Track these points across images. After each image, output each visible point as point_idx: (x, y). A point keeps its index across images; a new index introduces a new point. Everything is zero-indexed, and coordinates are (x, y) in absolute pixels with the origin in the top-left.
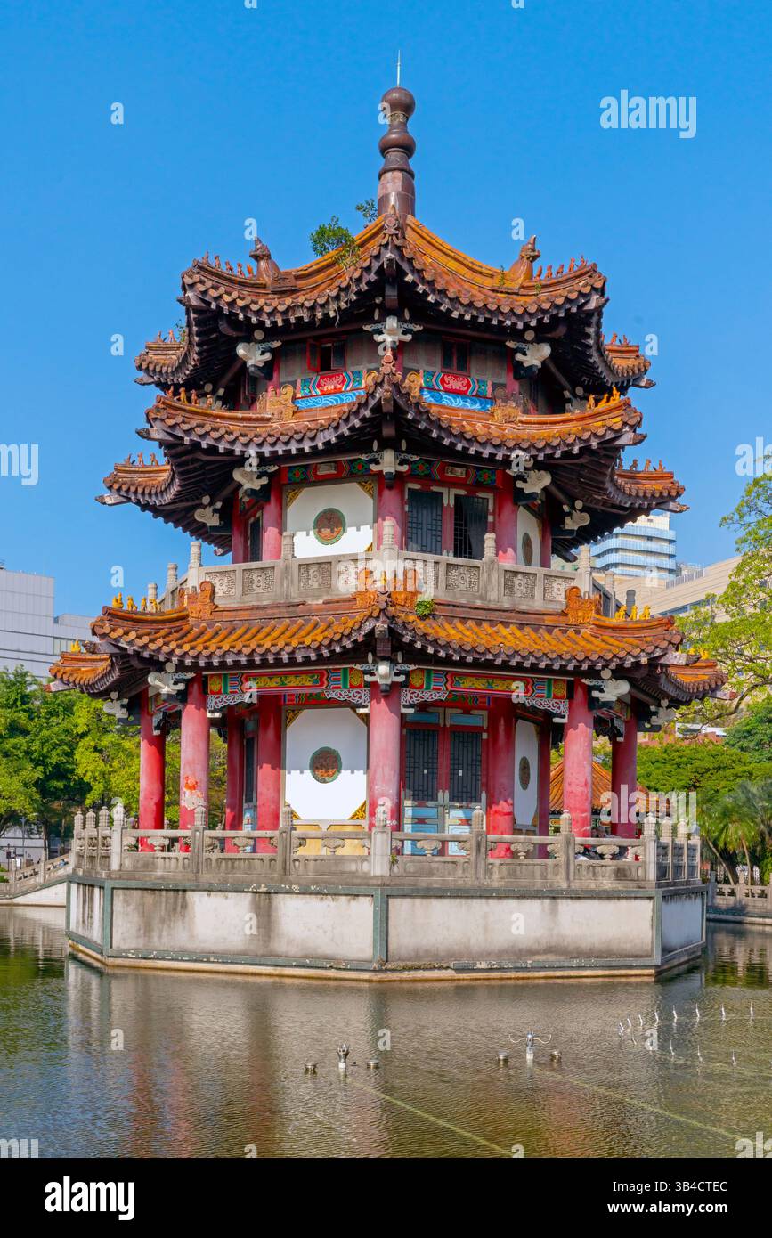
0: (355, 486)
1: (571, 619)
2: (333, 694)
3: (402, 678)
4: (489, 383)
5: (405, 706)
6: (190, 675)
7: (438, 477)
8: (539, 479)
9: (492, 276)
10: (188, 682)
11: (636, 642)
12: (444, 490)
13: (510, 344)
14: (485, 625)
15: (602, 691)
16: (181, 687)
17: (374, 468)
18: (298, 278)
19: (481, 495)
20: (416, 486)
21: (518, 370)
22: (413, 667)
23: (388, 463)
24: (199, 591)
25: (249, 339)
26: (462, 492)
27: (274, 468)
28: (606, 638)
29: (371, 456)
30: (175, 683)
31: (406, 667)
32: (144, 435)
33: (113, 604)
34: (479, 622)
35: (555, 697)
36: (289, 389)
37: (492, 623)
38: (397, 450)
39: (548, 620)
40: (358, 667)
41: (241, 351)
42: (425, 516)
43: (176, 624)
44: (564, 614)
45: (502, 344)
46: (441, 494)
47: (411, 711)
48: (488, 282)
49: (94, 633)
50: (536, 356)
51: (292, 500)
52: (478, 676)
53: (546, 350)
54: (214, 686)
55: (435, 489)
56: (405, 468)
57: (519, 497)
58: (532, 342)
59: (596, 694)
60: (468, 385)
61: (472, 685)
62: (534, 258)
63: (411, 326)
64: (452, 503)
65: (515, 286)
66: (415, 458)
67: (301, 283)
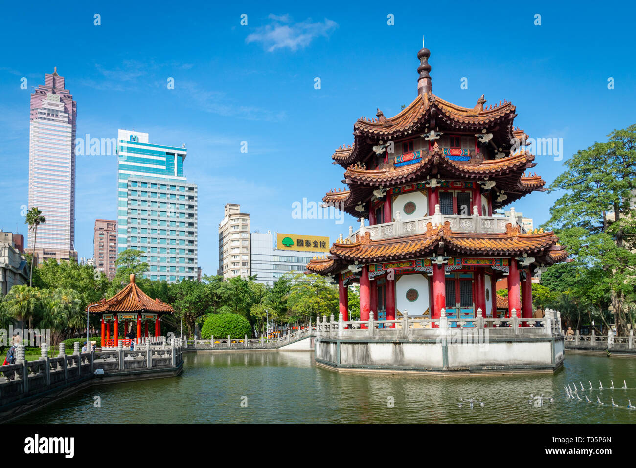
0: (419, 193)
1: (509, 235)
2: (417, 269)
3: (446, 262)
4: (468, 150)
5: (447, 272)
6: (363, 265)
7: (451, 187)
8: (491, 184)
9: (467, 111)
10: (362, 268)
11: (538, 242)
12: (453, 191)
13: (477, 135)
14: (476, 240)
15: (523, 262)
16: (360, 270)
17: (427, 186)
18: (393, 121)
19: (467, 192)
20: (442, 191)
21: (479, 145)
22: (450, 257)
23: (434, 183)
24: (365, 235)
25: (377, 144)
26: (460, 191)
27: (388, 189)
28: (524, 242)
29: (426, 181)
30: (358, 268)
31: (447, 258)
32: (343, 182)
33: (336, 242)
34: (473, 239)
35: (504, 265)
36: (392, 160)
37: (478, 239)
38: (437, 178)
39: (500, 236)
40: (429, 258)
41: (374, 149)
42: (446, 202)
43: (357, 247)
44: (506, 234)
45: (473, 135)
46: (452, 193)
47: (449, 273)
48: (465, 114)
49: (330, 252)
50: (487, 138)
51: (395, 200)
52: (473, 259)
53: (491, 136)
54: (372, 268)
55: (449, 191)
56: (439, 185)
57: (482, 191)
58: (485, 134)
59: (521, 263)
60: (461, 152)
61: (472, 263)
62: (483, 103)
63: (439, 133)
64: (456, 196)
65: (477, 114)
66: (443, 181)
67: (394, 123)
